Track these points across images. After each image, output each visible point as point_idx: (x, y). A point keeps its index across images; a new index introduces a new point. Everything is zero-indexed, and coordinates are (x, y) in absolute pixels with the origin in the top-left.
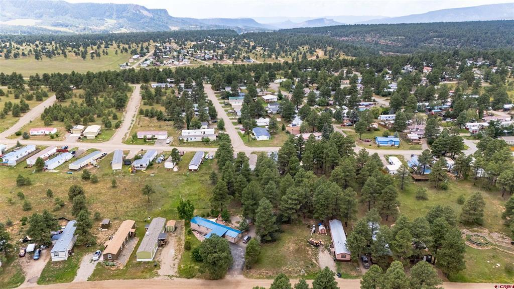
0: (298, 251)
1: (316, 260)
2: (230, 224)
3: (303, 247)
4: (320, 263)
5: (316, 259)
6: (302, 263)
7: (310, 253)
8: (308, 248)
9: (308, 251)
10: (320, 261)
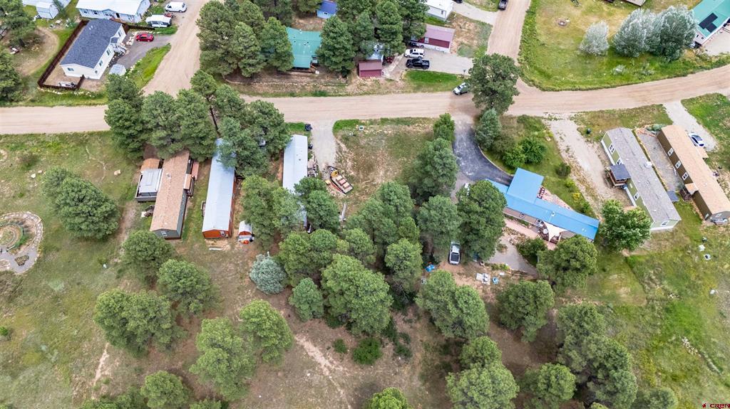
0: (369, 168)
1: (340, 150)
2: (517, 242)
3: (361, 176)
4: (334, 144)
5: (341, 152)
6: (363, 142)
7: (350, 164)
8: (352, 173)
9: (353, 166)
10: (334, 148)
